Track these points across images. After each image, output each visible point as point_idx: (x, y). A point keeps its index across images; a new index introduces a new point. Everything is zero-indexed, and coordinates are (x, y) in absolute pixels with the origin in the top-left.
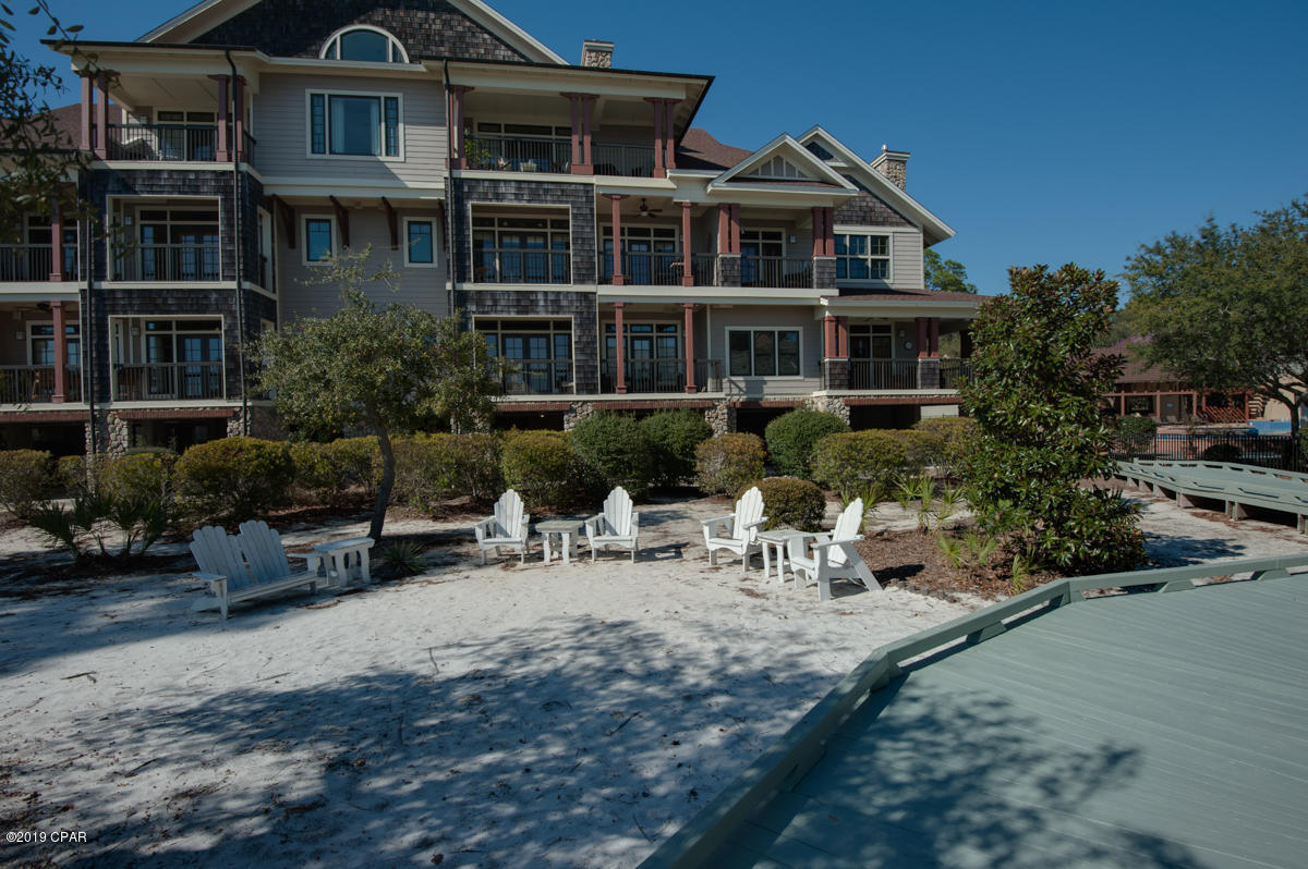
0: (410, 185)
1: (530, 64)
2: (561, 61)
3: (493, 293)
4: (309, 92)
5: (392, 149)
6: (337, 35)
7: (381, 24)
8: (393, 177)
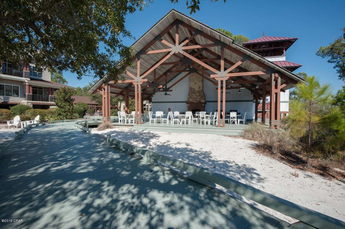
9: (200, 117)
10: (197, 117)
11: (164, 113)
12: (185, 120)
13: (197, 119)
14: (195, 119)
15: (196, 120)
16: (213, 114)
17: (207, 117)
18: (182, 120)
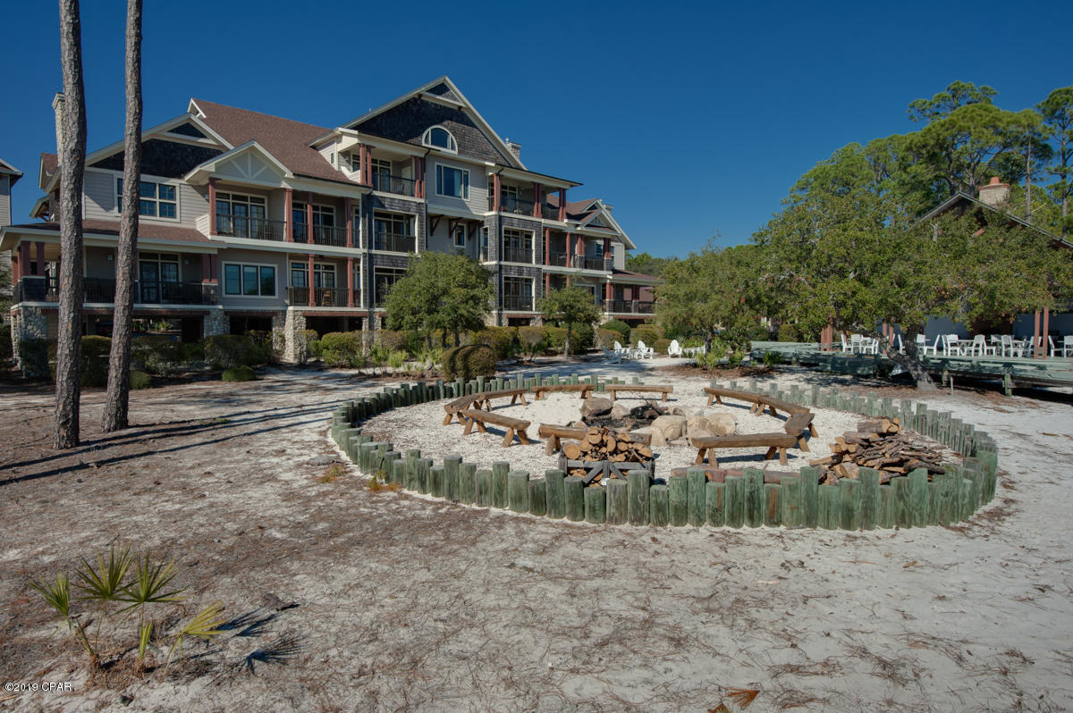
0: (475, 213)
1: (511, 167)
2: (525, 169)
3: (511, 266)
4: (436, 164)
5: (466, 196)
6: (429, 129)
7: (445, 126)
8: (468, 209)
9: (1000, 345)
10: (995, 344)
11: (926, 338)
12: (973, 349)
13: (994, 348)
14: (990, 348)
15: (992, 350)
16: (1029, 339)
17: (1016, 345)
18: (966, 350)
